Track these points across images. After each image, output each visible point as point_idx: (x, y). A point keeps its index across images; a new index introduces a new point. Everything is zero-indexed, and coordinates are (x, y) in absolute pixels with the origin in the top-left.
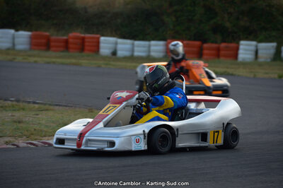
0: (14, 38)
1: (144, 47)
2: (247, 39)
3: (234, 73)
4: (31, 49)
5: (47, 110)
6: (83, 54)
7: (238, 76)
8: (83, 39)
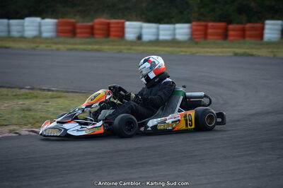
0: (40, 26)
1: (169, 30)
2: (273, 18)
3: (255, 53)
4: (57, 36)
5: (59, 97)
6: (108, 39)
7: (259, 56)
8: (108, 24)
